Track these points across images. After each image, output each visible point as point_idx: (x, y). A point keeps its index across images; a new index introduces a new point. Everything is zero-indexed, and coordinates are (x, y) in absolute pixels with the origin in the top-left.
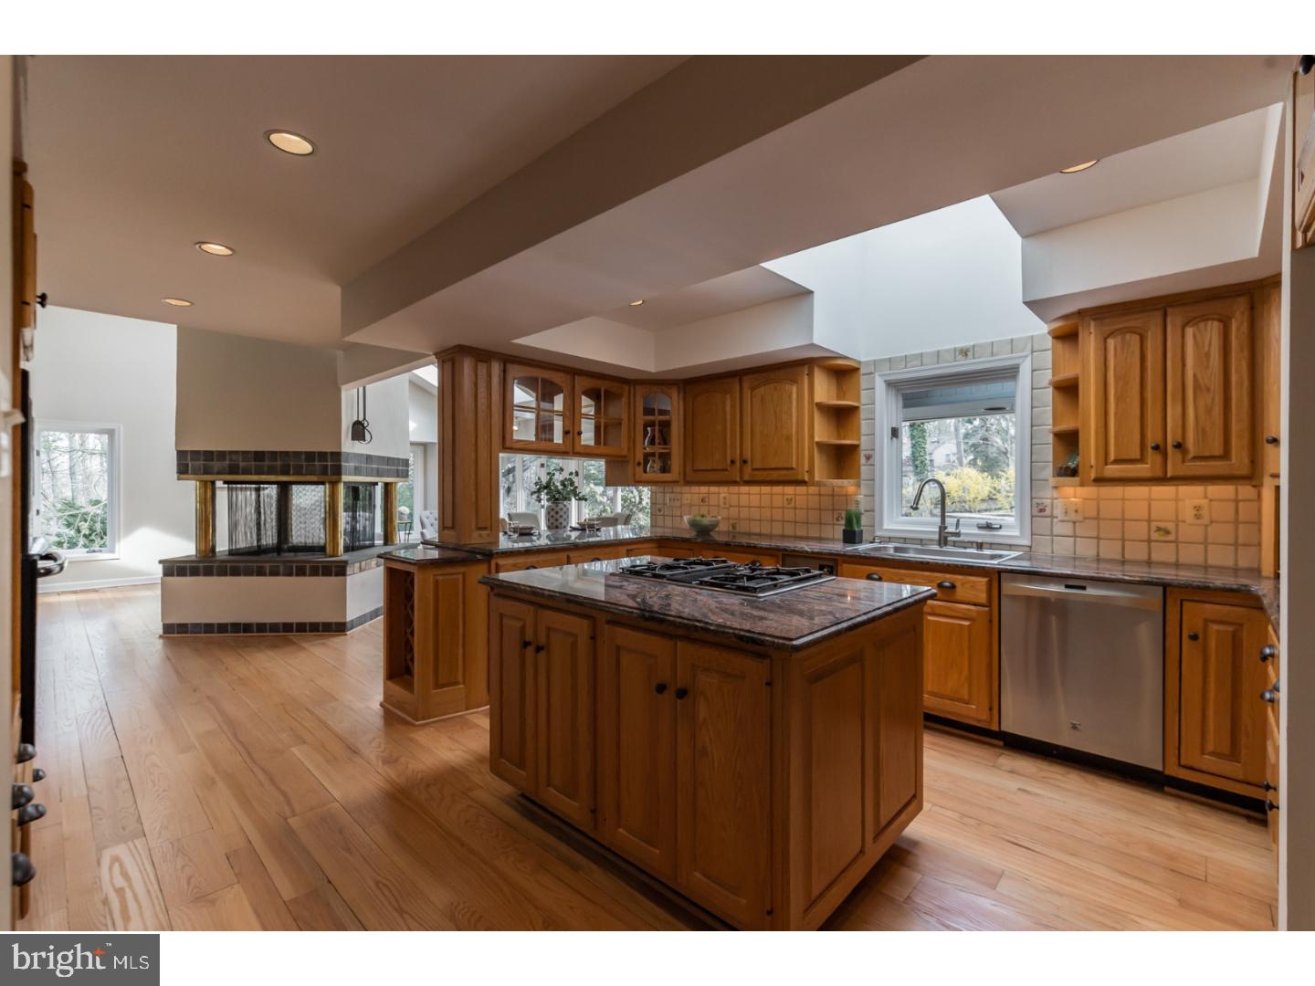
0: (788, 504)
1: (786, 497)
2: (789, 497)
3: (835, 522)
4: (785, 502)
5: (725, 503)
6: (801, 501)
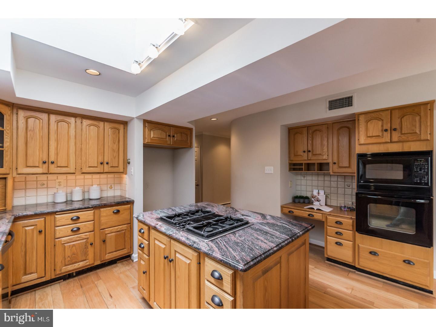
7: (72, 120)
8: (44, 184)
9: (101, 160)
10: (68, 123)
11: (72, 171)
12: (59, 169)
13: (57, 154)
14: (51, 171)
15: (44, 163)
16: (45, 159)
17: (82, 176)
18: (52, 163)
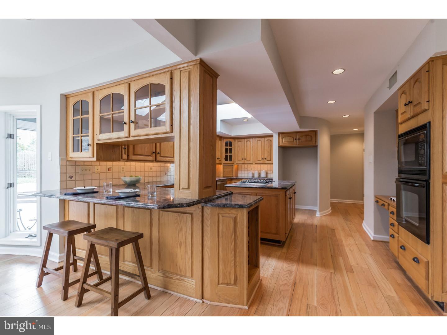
0: (151, 170)
1: (150, 167)
2: (151, 167)
3: (165, 175)
4: (150, 169)
5: (123, 171)
6: (155, 169)
7: (251, 140)
8: (246, 169)
9: (263, 157)
10: (250, 141)
11: (251, 162)
12: (247, 162)
13: (246, 155)
14: (245, 163)
15: (243, 159)
16: (243, 158)
17: (256, 166)
18: (245, 159)
